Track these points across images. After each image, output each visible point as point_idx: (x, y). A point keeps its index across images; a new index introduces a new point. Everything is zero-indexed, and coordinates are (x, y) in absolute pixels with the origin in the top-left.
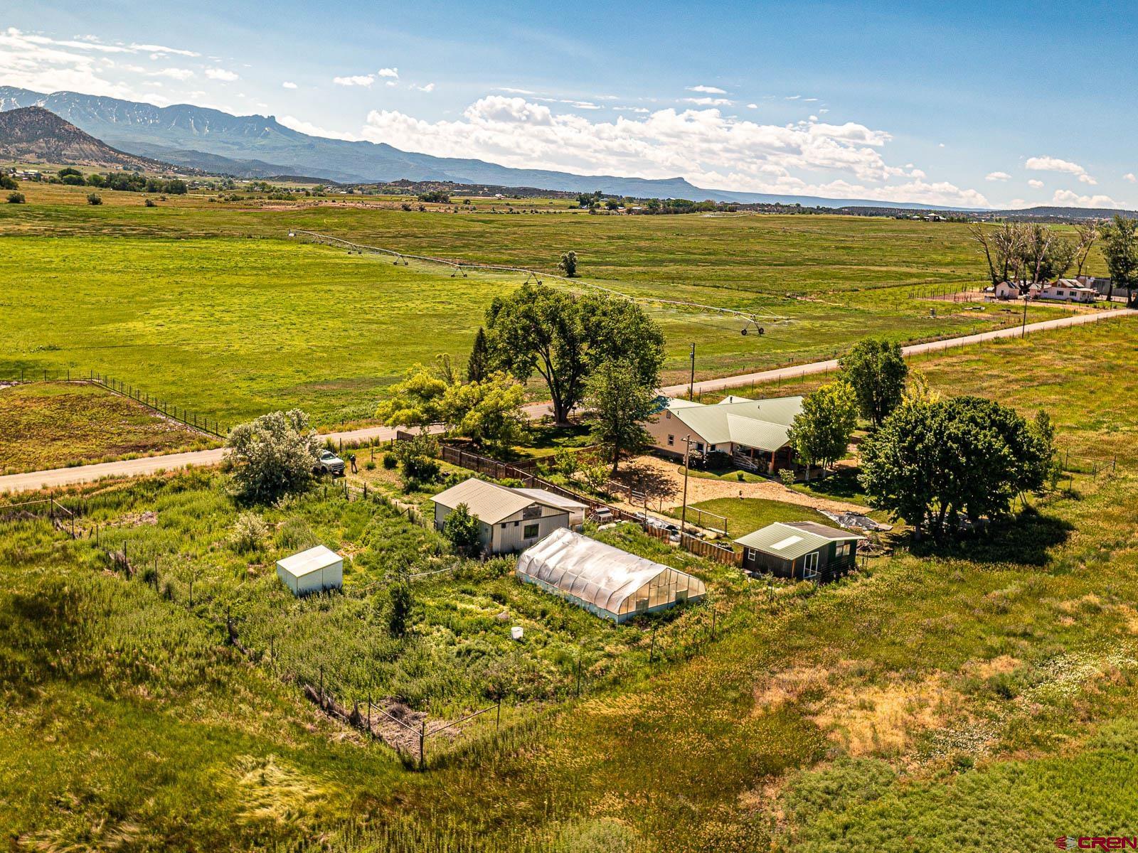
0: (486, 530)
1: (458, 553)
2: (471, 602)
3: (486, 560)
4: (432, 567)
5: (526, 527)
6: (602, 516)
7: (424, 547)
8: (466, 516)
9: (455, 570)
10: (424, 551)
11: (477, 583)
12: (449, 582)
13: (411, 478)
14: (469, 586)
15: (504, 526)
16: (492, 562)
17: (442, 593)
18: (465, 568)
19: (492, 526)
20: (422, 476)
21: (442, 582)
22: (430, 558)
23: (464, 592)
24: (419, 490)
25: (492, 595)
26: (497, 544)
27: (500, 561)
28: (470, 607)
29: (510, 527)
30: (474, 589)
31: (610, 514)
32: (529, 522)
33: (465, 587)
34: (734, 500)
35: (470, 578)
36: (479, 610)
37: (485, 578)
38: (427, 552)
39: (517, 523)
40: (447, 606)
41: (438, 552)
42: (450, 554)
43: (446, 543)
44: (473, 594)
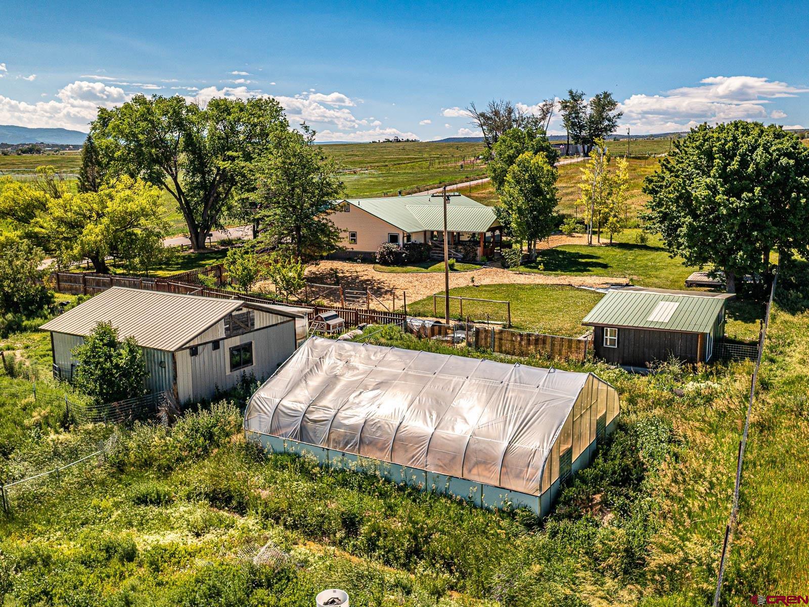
0: (161, 364)
1: (112, 416)
2: (167, 524)
3: (171, 421)
4: (56, 454)
5: (232, 350)
6: (332, 322)
7: (36, 416)
8: (113, 344)
9: (111, 453)
10: (38, 425)
11: (166, 471)
12: (103, 483)
13: (10, 316)
14: (150, 485)
15: (194, 351)
16: (187, 422)
17: (91, 513)
18: (132, 444)
19: (173, 354)
20: (26, 309)
21: (86, 484)
22: (53, 436)
23: (142, 500)
24: (24, 330)
25: (207, 495)
26: (185, 387)
27: (204, 418)
28: (169, 538)
29: (206, 353)
30: (163, 487)
31: (340, 320)
32: (236, 341)
33: (142, 488)
34: (467, 288)
35: (147, 464)
36: (193, 543)
37: (180, 459)
38: (43, 425)
39: (216, 344)
40: (109, 550)
41: (66, 422)
42: (95, 420)
43: (80, 401)
44: (161, 500)
